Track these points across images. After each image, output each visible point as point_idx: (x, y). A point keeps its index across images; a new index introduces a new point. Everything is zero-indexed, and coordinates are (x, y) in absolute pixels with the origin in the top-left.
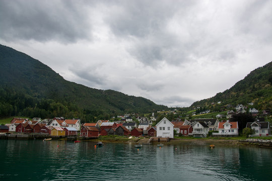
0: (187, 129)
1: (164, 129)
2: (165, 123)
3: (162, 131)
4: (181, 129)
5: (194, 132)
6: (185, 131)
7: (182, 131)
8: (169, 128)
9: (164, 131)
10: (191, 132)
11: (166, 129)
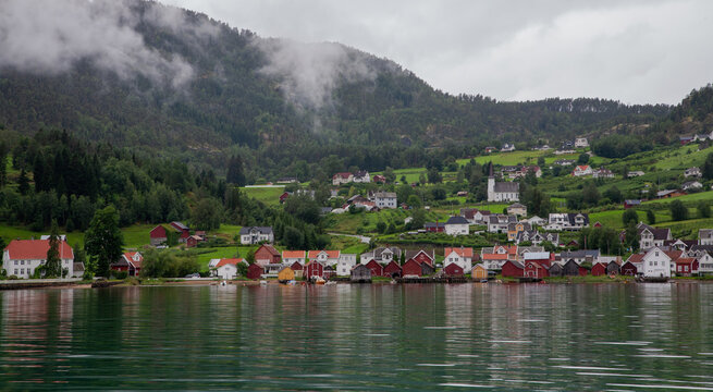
0: (689, 264)
1: (656, 264)
2: (657, 255)
3: (654, 267)
4: (678, 264)
5: (700, 269)
6: (686, 267)
7: (680, 267)
8: (663, 263)
9: (656, 267)
10: (695, 268)
11: (659, 263)
